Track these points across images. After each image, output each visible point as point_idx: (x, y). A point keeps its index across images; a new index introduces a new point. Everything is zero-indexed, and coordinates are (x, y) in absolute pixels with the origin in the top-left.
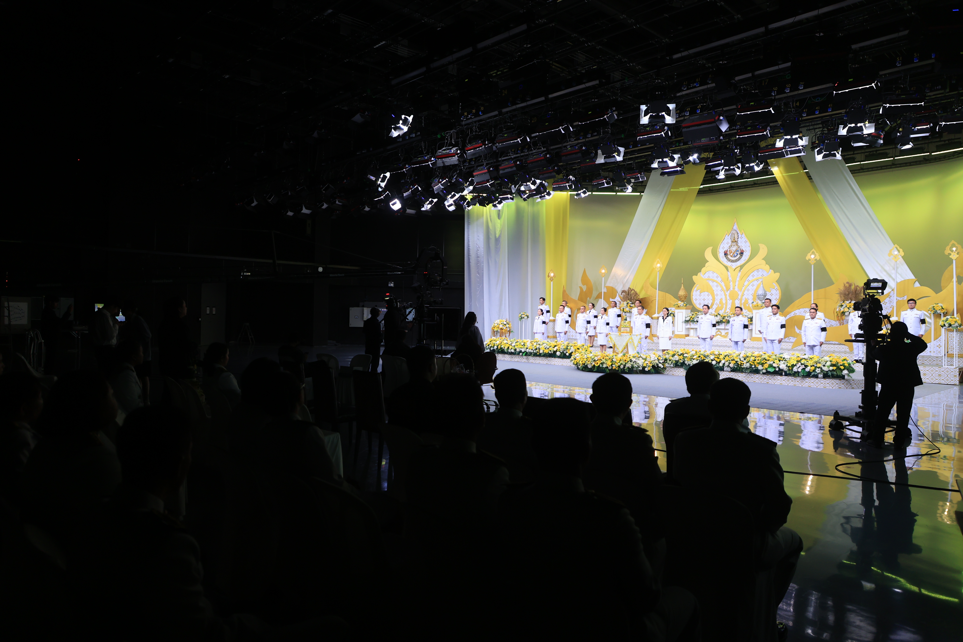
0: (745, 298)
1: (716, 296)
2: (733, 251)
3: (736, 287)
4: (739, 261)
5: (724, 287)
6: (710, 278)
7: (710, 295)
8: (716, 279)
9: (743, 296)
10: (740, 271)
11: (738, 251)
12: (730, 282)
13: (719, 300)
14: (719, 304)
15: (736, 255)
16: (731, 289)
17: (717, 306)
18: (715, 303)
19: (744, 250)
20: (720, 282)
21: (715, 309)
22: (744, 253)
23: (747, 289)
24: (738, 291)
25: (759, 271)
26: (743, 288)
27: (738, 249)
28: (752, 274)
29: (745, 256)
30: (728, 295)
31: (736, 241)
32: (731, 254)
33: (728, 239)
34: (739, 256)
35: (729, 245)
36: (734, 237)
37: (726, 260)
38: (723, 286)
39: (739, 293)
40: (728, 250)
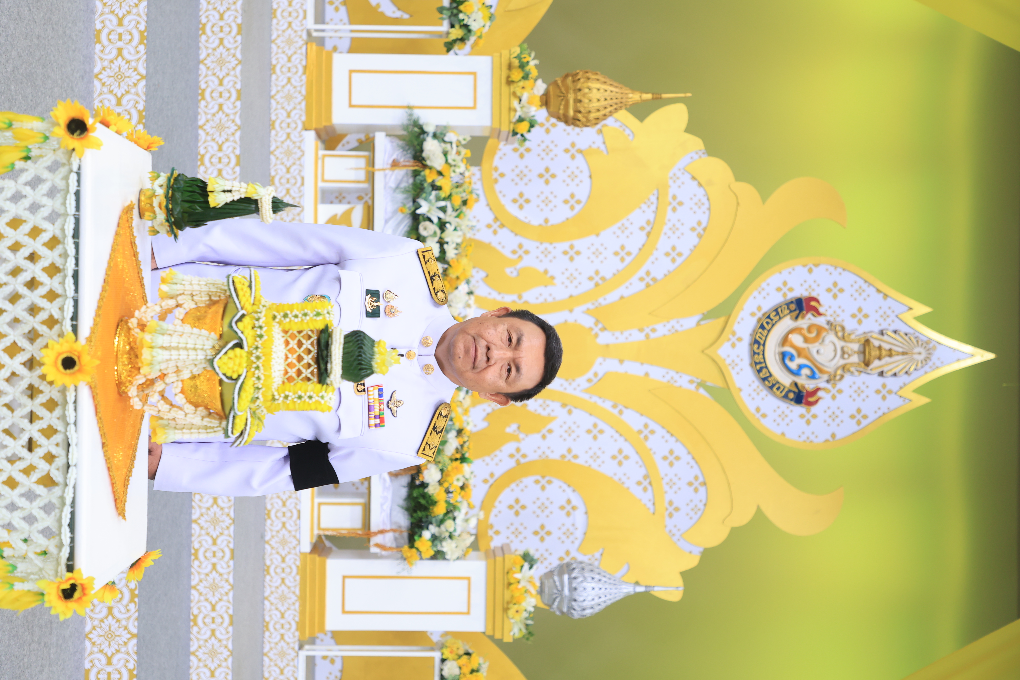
0: (550, 419)
1: (565, 246)
2: (813, 348)
3: (612, 365)
4: (757, 383)
5: (612, 297)
6: (669, 214)
7: (570, 214)
8: (663, 244)
9: (564, 405)
10: (701, 384)
11: (813, 376)
12: (641, 330)
13: (541, 268)
14: (519, 266)
15: (793, 365)
16: (604, 338)
17: (507, 252)
18: (528, 244)
19: (814, 409)
20: (641, 273)
21: (494, 241)
22: (799, 409)
23: (601, 425)
24: (590, 375)
25: (696, 490)
26: (608, 405)
27: (825, 377)
28: (680, 450)
29: (783, 416)
30: (571, 318)
31: (867, 364)
32: (796, 339)
33: (885, 316)
34: (786, 380)
35: (850, 325)
36: (890, 353)
37: (768, 305)
38: (622, 291)
39: (582, 381)
40: (821, 321)
